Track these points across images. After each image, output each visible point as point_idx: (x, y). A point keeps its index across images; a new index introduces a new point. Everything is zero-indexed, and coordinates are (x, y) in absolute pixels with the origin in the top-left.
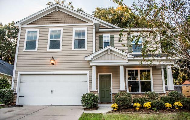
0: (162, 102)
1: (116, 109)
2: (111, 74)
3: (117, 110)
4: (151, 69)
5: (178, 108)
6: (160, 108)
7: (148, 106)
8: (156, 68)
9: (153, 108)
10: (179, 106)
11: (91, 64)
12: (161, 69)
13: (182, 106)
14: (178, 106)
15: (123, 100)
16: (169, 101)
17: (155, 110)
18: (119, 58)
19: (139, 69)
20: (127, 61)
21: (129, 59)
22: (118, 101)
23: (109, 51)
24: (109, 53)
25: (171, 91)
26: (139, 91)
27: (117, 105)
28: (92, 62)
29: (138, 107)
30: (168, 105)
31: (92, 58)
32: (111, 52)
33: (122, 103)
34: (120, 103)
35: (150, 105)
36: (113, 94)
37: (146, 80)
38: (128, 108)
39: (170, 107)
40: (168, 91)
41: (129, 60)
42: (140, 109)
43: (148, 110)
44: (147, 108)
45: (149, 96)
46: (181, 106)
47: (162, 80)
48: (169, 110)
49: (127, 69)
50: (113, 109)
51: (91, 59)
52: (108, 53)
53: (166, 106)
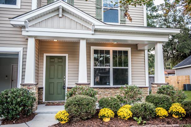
0: (152, 105)
1: (63, 122)
2: (67, 55)
3: (67, 123)
4: (129, 49)
5: (177, 117)
6: (148, 118)
7: (126, 115)
8: (137, 49)
9: (135, 118)
10: (181, 114)
11: (24, 33)
12: (144, 50)
13: (185, 112)
14: (178, 113)
15: (79, 104)
16: (162, 103)
17: (140, 122)
18: (78, 26)
19: (111, 49)
20: (93, 32)
21: (96, 27)
22: (69, 105)
23: (61, 10)
24: (60, 15)
25: (161, 84)
26: (109, 83)
27: (67, 114)
28: (26, 29)
29: (108, 117)
30: (162, 112)
31: (25, 22)
32: (65, 14)
33: (76, 111)
34: (74, 109)
35: (130, 112)
36: (68, 88)
37: (122, 66)
38: (88, 119)
39: (165, 116)
40: (155, 84)
41: (95, 31)
42: (111, 119)
43: (126, 121)
44: (125, 117)
45: (126, 93)
46: (183, 113)
47: (145, 66)
48: (163, 120)
49: (93, 48)
50: (57, 122)
51: (23, 23)
52: (58, 15)
53: (159, 114)
